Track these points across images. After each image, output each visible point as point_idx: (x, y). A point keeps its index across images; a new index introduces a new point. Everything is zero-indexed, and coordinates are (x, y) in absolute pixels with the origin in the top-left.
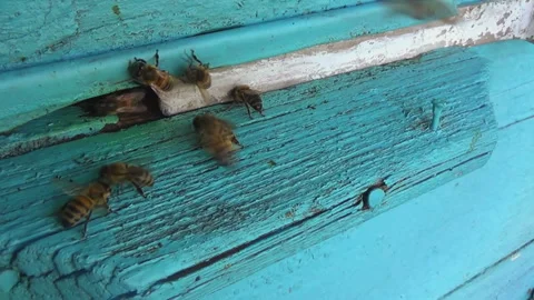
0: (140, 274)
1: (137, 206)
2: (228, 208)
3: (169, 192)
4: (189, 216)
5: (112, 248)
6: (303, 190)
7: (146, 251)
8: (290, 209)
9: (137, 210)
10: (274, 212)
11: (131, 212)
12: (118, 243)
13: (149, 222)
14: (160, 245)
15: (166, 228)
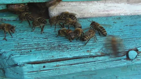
0: (20, 58)
1: (26, 39)
2: (63, 45)
3: (41, 38)
4: (46, 45)
5: (12, 49)
6: (98, 45)
7: (25, 52)
8: (89, 49)
9: (26, 41)
10: (82, 49)
11: (24, 41)
12: (15, 48)
13: (29, 45)
14: (31, 51)
15: (35, 47)
